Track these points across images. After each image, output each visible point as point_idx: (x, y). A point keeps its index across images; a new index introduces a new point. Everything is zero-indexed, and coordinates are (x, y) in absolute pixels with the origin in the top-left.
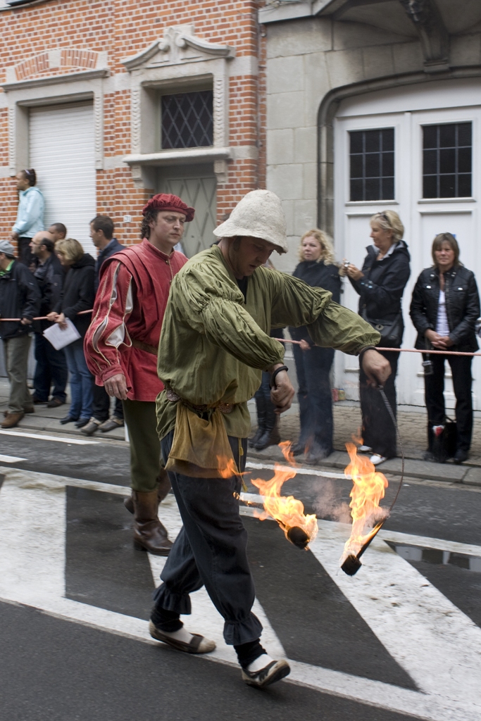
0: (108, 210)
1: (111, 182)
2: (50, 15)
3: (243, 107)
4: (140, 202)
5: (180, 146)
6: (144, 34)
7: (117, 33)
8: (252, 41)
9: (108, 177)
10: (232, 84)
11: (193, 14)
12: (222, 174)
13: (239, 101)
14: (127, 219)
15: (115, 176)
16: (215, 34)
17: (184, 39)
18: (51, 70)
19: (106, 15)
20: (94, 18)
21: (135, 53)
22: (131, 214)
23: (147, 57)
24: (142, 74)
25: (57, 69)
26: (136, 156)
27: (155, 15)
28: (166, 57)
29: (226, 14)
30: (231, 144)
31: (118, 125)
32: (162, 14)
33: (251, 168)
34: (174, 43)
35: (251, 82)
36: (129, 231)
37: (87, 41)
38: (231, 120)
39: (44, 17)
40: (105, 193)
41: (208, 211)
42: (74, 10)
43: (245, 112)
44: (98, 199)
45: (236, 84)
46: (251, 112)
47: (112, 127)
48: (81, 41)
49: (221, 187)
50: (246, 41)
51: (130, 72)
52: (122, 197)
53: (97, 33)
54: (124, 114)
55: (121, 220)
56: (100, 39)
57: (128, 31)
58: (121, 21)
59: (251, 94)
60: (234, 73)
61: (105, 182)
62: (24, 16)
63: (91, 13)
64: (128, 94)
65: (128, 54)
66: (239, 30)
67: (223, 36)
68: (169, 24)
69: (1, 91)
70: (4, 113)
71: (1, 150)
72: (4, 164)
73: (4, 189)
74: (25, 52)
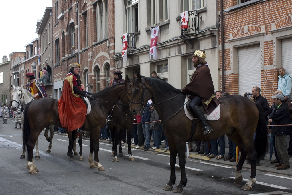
69: (269, 34)
70: (271, 42)
71: (270, 58)
72: (271, 64)
73: (271, 74)
74: (280, 16)
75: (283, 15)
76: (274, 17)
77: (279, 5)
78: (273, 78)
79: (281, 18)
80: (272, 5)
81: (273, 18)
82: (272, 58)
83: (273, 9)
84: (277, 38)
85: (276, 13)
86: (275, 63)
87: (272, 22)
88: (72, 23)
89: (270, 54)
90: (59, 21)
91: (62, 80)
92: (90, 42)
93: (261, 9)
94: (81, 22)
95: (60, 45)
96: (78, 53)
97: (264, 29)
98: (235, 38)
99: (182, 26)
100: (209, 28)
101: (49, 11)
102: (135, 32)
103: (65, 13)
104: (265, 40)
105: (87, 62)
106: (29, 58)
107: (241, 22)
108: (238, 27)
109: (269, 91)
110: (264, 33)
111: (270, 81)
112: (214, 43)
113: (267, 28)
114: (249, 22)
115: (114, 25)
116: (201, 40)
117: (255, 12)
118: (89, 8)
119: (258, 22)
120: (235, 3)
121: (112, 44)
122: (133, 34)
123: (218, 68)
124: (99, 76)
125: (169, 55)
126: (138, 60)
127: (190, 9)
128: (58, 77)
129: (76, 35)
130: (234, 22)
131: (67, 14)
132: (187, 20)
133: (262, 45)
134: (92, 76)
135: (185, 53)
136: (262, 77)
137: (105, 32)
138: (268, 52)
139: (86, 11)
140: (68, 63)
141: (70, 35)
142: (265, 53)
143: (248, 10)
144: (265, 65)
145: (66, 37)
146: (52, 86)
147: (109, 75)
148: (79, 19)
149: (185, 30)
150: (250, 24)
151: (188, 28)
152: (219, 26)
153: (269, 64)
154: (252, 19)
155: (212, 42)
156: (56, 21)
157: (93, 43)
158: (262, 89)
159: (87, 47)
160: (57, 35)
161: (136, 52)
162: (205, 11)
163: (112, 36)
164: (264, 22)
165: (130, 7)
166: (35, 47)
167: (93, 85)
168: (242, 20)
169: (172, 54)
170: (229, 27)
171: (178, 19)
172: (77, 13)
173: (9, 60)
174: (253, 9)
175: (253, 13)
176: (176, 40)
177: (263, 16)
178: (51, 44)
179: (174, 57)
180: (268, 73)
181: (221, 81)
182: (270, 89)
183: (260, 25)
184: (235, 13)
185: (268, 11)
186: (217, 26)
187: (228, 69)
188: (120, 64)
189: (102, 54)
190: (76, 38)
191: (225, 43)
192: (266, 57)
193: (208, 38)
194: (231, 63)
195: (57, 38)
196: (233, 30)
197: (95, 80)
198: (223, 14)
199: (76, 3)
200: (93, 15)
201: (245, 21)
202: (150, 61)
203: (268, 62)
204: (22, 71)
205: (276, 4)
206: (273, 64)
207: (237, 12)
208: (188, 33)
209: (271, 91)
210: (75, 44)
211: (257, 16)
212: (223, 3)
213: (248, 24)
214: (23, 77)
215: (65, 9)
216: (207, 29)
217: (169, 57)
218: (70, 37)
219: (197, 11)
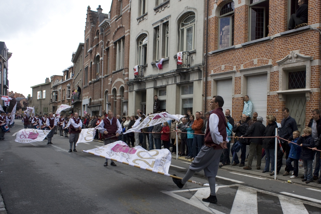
0: (271, 108)
1: (272, 99)
2: (254, 49)
3: (315, 75)
4: (281, 105)
5: (294, 88)
6: (284, 53)
7: (275, 53)
8: (319, 55)
9: (271, 98)
10: (312, 68)
11: (300, 46)
12: (308, 97)
13: (315, 74)
14: (277, 110)
15: (273, 97)
16: (307, 53)
17: (297, 55)
18: (254, 65)
19: (272, 48)
20: (268, 49)
21: (281, 59)
22: (278, 109)
23: (284, 60)
24: (283, 66)
25: (256, 65)
26: (280, 91)
27: (287, 47)
28: (291, 61)
29: (310, 46)
30: (311, 87)
31: (275, 82)
32: (289, 47)
33: (318, 95)
34: (293, 56)
35: (318, 68)
36: (277, 114)
37: (266, 56)
38: (311, 80)
39: (252, 49)
40: (270, 102)
41: (303, 108)
42: (262, 47)
43: (316, 77)
44: (268, 104)
45: (313, 68)
46: (318, 77)
47: (273, 82)
48: (264, 56)
49: (308, 101)
50: (317, 55)
51: (279, 65)
52: (275, 104)
53: (269, 54)
54: (277, 78)
55: (275, 111)
56: (269, 55)
57: (278, 53)
58: (277, 50)
59: (318, 71)
60: (313, 65)
61: (270, 99)
62: (246, 49)
63: (267, 47)
64: (278, 72)
65: (278, 60)
66: (314, 51)
67: (309, 53)
68: (291, 50)
69: (239, 72)
70: (240, 78)
71: (239, 89)
72: (239, 94)
73: (239, 101)
74: (246, 60)
75: (248, 59)
76: (243, 60)
77: (246, 52)
78: (241, 104)
79: (247, 61)
80: (242, 52)
81: (241, 61)
82: (240, 89)
83: (242, 55)
84: (244, 75)
85: (244, 57)
86: (242, 93)
87: (241, 64)
88: (98, 56)
89: (239, 86)
90: (89, 53)
91: (89, 98)
92: (110, 71)
93: (234, 53)
94: (104, 55)
95: (88, 72)
96: (101, 78)
97: (236, 68)
98: (215, 74)
99: (178, 62)
100: (197, 65)
101: (81, 46)
102: (144, 64)
103: (93, 47)
104: (236, 76)
105: (108, 85)
106: (66, 80)
107: (220, 62)
108: (217, 65)
109: (237, 113)
110: (235, 71)
111: (238, 105)
112: (200, 76)
113: (237, 68)
114: (225, 62)
115: (129, 58)
116: (191, 73)
117: (230, 56)
118: (111, 45)
119: (232, 63)
120: (216, 48)
121: (126, 73)
122: (142, 66)
123: (202, 95)
124: (116, 96)
125: (168, 83)
126: (145, 85)
127: (185, 50)
128: (86, 96)
129: (100, 64)
130: (215, 62)
131: (95, 49)
132: (181, 58)
133: (233, 80)
134: (111, 96)
135: (179, 82)
136: (233, 103)
137: (122, 63)
138: (238, 85)
139: (109, 47)
140: (93, 85)
141: (96, 65)
142: (235, 85)
143: (225, 54)
144: (235, 94)
145: (93, 66)
146: (81, 102)
147: (123, 96)
148: (104, 53)
149: (180, 65)
150: (226, 64)
151: (182, 64)
152: (204, 64)
153: (238, 94)
154: (227, 61)
155: (199, 75)
156: (86, 53)
157: (113, 71)
158: (233, 112)
159: (108, 74)
160: (87, 64)
161: (144, 80)
162: (194, 52)
163: (127, 67)
164: (235, 63)
165: (141, 46)
166: (70, 73)
167: (111, 103)
168: (221, 61)
169: (170, 83)
170: (211, 65)
171: (175, 57)
172: (102, 48)
173: (50, 81)
174: (228, 53)
175: (228, 56)
176: (173, 72)
177: (235, 59)
178: (82, 71)
179: (171, 85)
180: (237, 100)
181: (204, 104)
182: (238, 111)
183: (233, 65)
184: (216, 55)
185: (239, 55)
186: (203, 64)
187: (210, 96)
188: (132, 88)
189: (119, 80)
190: (100, 67)
191: (208, 76)
192: (236, 88)
193: (196, 72)
194: (212, 91)
195: (87, 66)
196: (214, 68)
197: (113, 99)
198: (207, 56)
199: (101, 41)
200: (113, 50)
201: (223, 62)
202: (154, 87)
203: (237, 92)
204: (60, 90)
205: (244, 51)
206: (240, 93)
207: (217, 55)
208: (182, 68)
209: (239, 113)
210: (99, 71)
211: (231, 58)
212: (207, 48)
213: (224, 64)
214: (60, 94)
215: (93, 45)
216: (196, 66)
217: (168, 85)
218: (96, 66)
219: (189, 52)
